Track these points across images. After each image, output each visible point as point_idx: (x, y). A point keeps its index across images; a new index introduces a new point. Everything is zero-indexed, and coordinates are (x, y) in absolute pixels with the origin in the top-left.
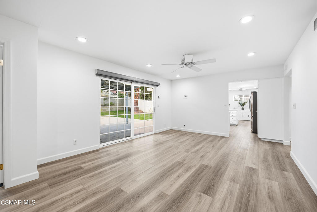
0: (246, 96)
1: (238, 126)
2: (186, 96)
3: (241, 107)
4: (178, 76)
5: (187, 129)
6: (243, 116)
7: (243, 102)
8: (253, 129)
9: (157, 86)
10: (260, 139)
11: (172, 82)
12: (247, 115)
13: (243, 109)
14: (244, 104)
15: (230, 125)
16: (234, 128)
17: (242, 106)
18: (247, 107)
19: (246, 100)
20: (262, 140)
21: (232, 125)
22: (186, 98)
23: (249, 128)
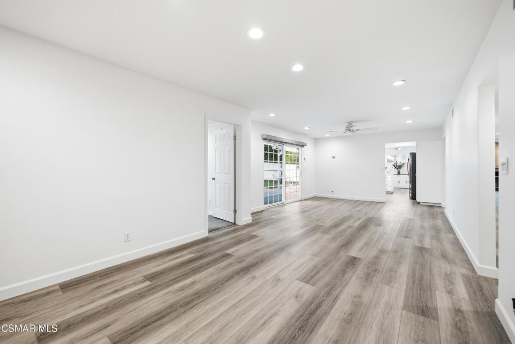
0: (404, 156)
1: (393, 194)
2: (334, 158)
3: (396, 171)
4: (328, 135)
5: (335, 196)
6: (399, 182)
7: (399, 164)
8: (412, 195)
9: (303, 146)
10: (419, 203)
11: (316, 140)
12: (405, 180)
13: (399, 173)
14: (400, 167)
15: (385, 193)
16: (389, 196)
17: (397, 169)
18: (405, 170)
19: (403, 162)
20: (421, 204)
21: (388, 193)
22: (334, 159)
23: (408, 195)
